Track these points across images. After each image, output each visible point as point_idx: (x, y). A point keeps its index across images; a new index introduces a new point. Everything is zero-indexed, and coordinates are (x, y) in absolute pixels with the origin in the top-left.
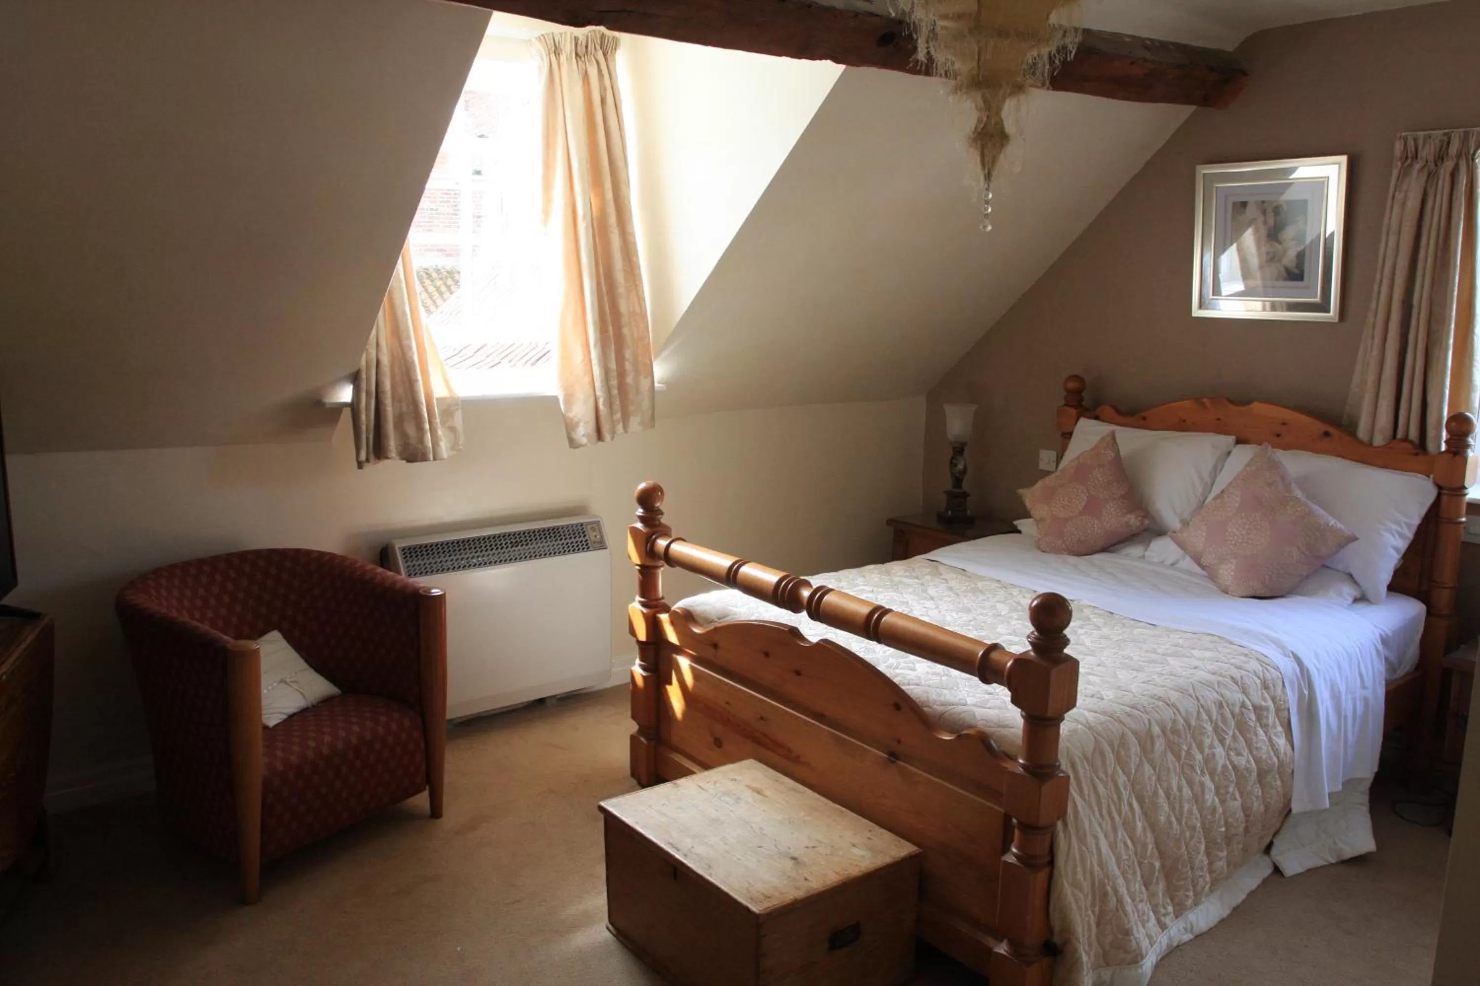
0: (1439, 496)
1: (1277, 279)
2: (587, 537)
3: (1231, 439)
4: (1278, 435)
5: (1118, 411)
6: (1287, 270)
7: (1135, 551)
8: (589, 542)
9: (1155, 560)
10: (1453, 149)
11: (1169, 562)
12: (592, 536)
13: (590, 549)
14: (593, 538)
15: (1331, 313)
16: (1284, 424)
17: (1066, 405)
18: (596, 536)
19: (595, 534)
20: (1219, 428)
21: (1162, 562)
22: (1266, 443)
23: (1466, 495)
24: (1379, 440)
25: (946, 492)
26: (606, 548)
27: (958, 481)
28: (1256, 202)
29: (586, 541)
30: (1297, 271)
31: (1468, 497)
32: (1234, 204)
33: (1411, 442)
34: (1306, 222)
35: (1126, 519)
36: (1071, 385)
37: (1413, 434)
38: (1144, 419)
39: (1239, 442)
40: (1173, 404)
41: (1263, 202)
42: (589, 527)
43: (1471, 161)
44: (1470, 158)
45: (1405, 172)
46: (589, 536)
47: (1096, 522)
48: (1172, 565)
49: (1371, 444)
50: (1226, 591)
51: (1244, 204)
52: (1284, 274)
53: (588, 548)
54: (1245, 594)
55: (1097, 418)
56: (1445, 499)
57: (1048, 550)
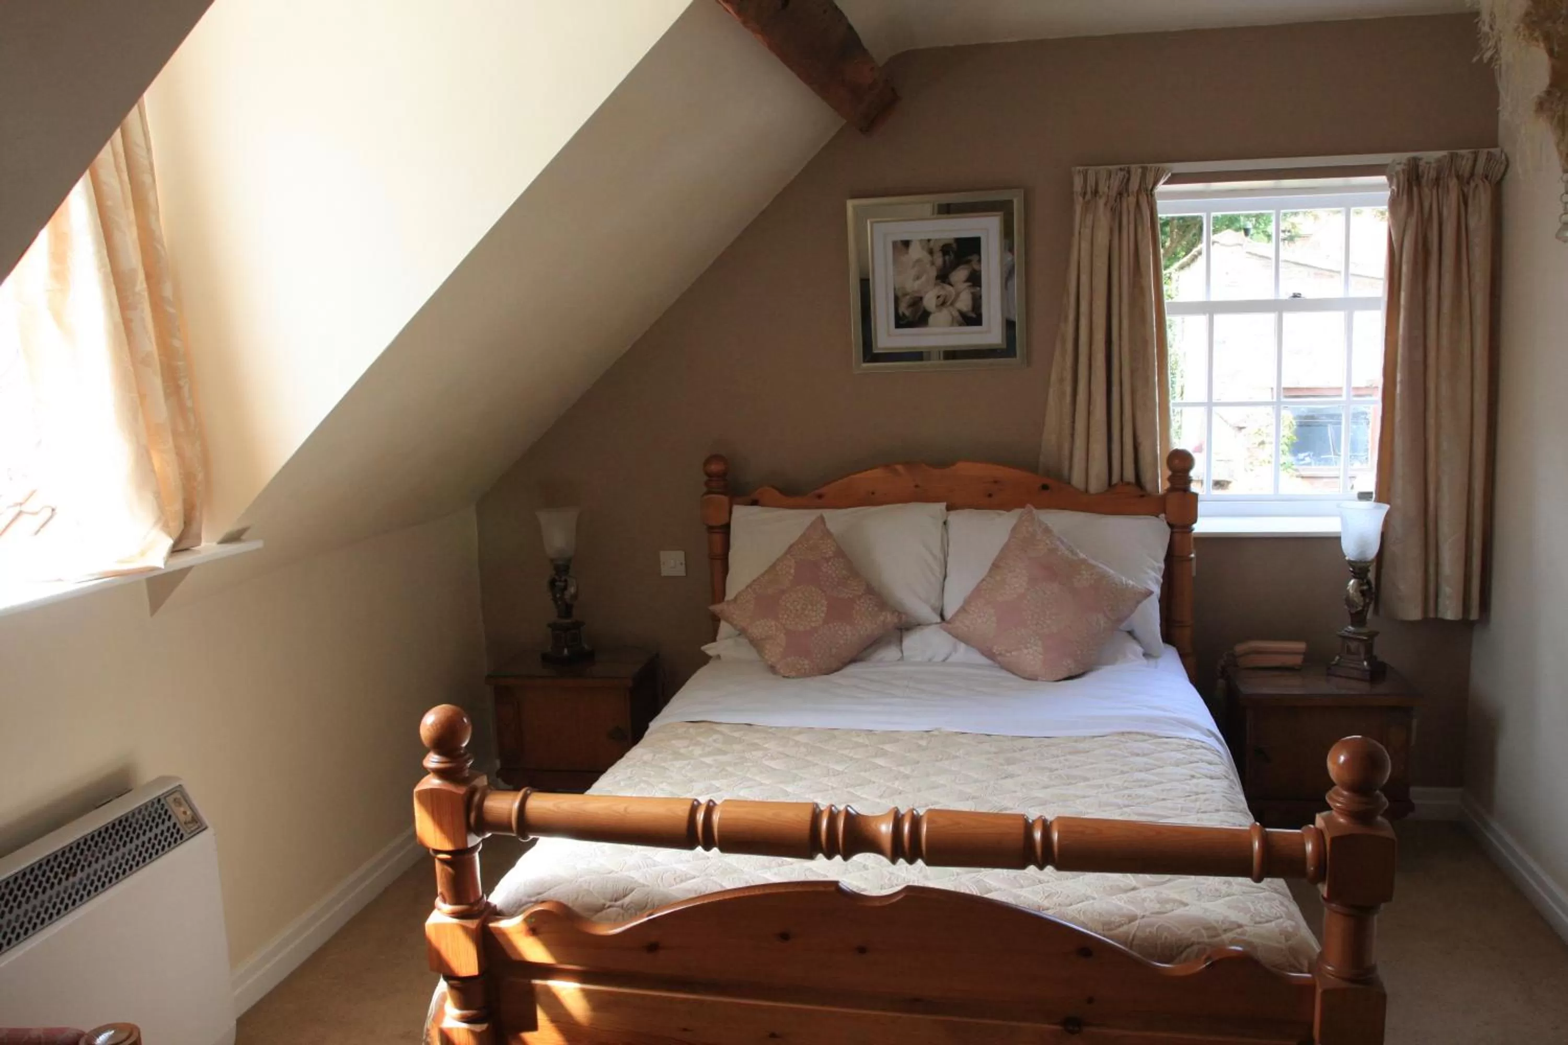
0: (1172, 534)
1: (952, 325)
2: (173, 820)
3: (943, 506)
4: (990, 495)
5: (781, 491)
6: (962, 314)
7: (889, 653)
8: (178, 826)
9: (919, 659)
10: (1134, 185)
11: (939, 658)
12: (180, 814)
13: (185, 838)
14: (182, 818)
15: (1018, 358)
16: (996, 482)
17: (709, 493)
18: (185, 813)
19: (182, 809)
20: (921, 496)
21: (930, 660)
22: (1029, 505)
23: (1192, 530)
24: (1096, 484)
25: (549, 626)
26: (206, 828)
27: (566, 609)
28: (921, 241)
29: (175, 825)
30: (974, 315)
31: (1194, 532)
32: (895, 244)
33: (1129, 484)
34: (980, 261)
35: (882, 618)
36: (715, 467)
37: (1129, 475)
38: (820, 496)
39: (949, 508)
40: (858, 476)
41: (929, 240)
42: (170, 799)
43: (1150, 196)
44: (1149, 193)
45: (1087, 207)
46: (177, 817)
47: (848, 628)
48: (944, 660)
49: (1087, 491)
50: (1033, 678)
51: (906, 244)
52: (960, 318)
53: (181, 838)
54: (1060, 677)
55: (755, 503)
56: (1177, 537)
57: (793, 674)
